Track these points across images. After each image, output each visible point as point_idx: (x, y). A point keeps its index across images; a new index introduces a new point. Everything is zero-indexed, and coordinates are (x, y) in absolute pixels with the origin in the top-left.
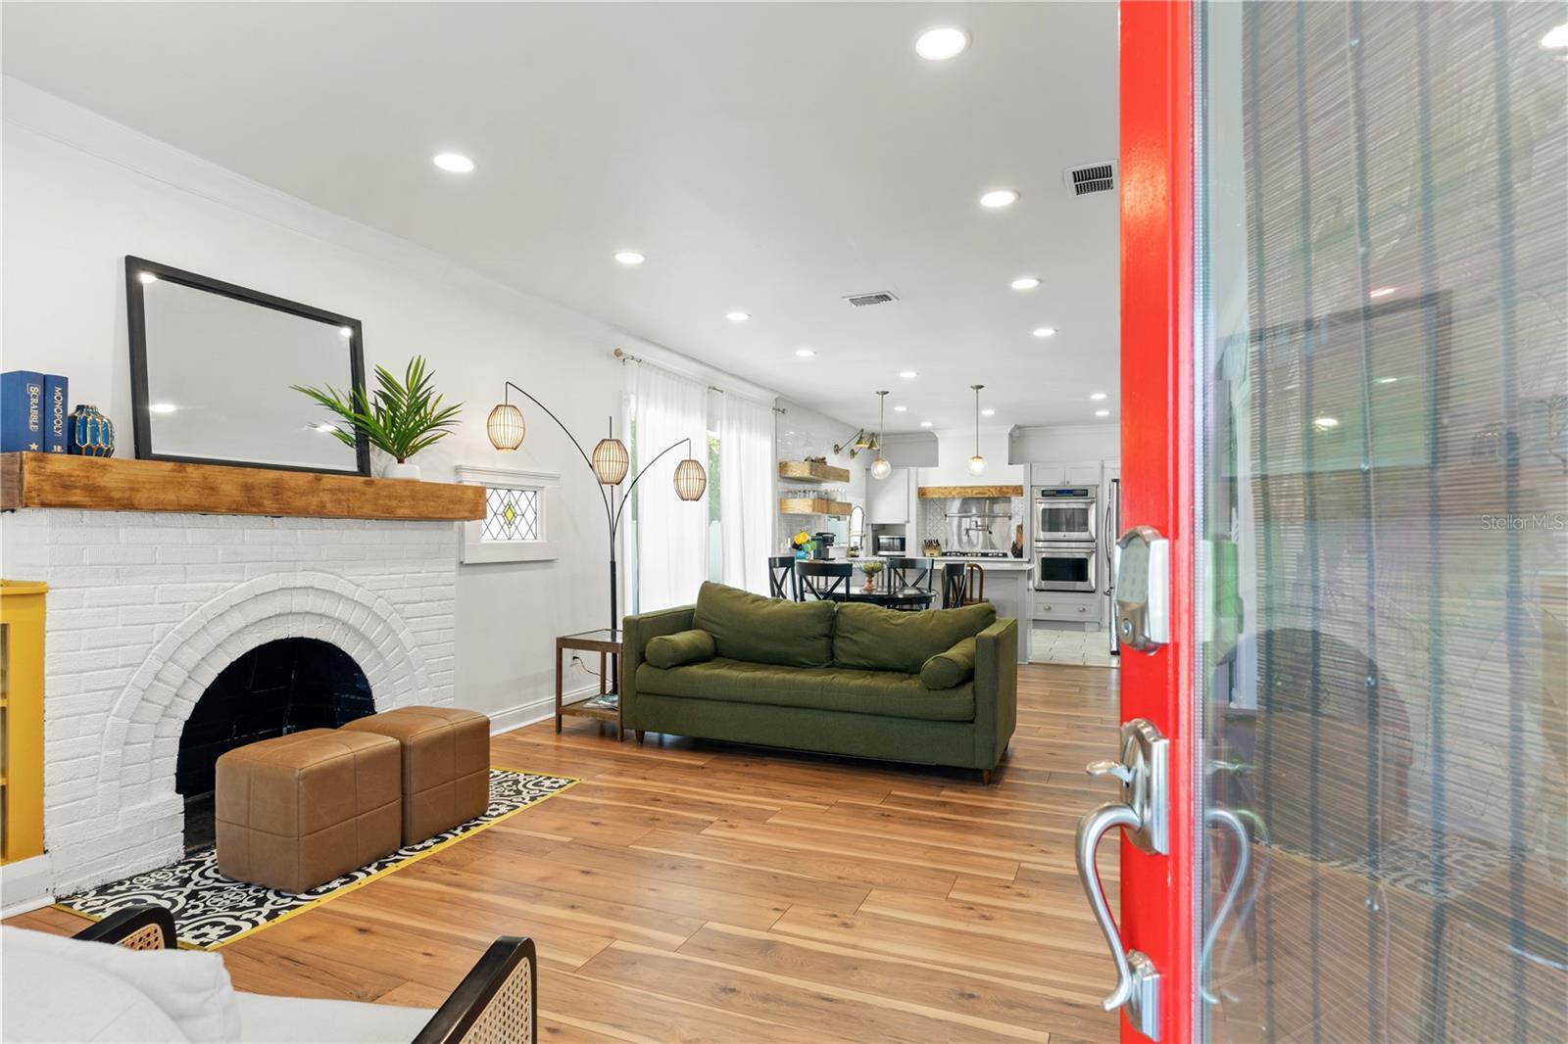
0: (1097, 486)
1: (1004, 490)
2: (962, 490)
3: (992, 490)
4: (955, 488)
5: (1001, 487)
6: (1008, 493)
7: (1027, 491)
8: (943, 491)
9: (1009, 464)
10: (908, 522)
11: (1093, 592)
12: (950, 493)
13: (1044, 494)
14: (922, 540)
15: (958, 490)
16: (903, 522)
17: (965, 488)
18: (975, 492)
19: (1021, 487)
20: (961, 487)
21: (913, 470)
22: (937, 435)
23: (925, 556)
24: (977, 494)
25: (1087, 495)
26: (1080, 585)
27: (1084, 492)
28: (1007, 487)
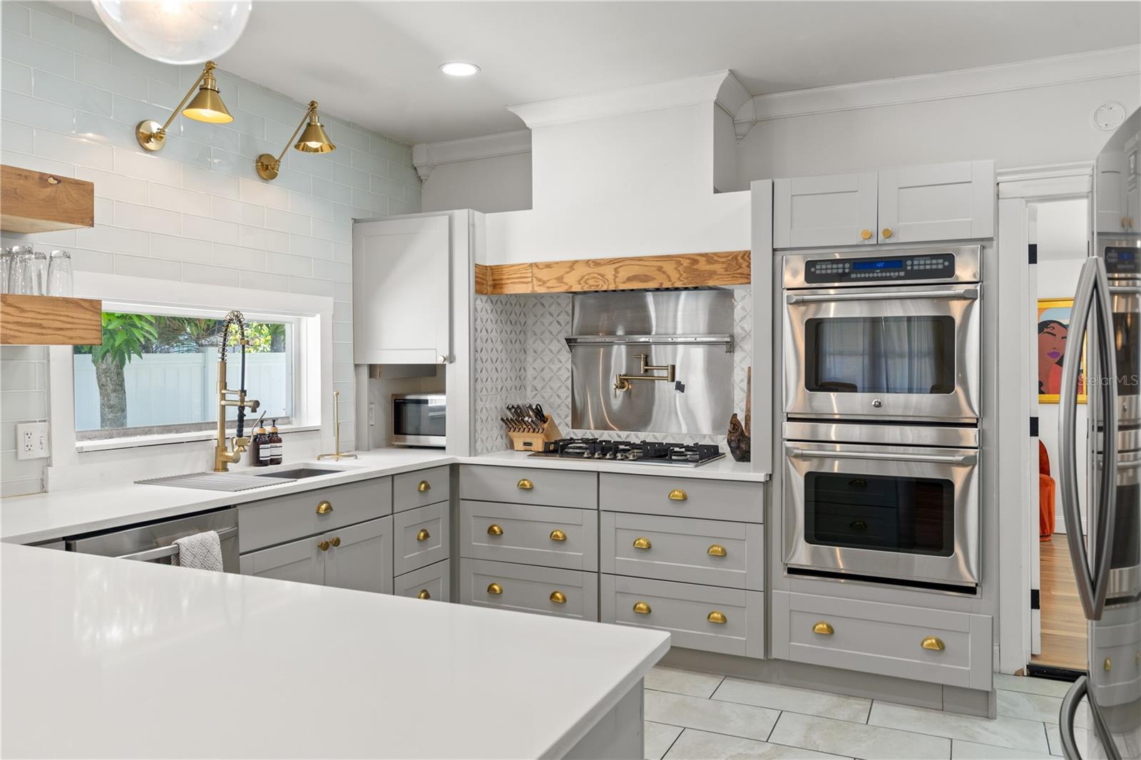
0: (985, 243)
1: (703, 266)
2: (587, 270)
3: (669, 267)
4: (573, 265)
5: (693, 259)
6: (712, 274)
7: (760, 268)
8: (544, 274)
9: (716, 191)
10: (451, 358)
11: (971, 591)
12: (560, 279)
13: (817, 273)
14: (494, 406)
15: (581, 271)
16: (440, 361)
17: (597, 263)
18: (623, 274)
19: (746, 255)
20: (587, 262)
21: (461, 215)
22: (528, 122)
23: (511, 446)
24: (629, 279)
25: (950, 271)
26: (924, 565)
27: (940, 264)
28: (710, 258)
